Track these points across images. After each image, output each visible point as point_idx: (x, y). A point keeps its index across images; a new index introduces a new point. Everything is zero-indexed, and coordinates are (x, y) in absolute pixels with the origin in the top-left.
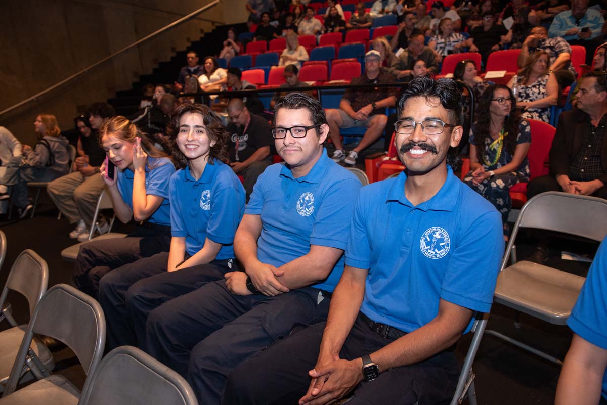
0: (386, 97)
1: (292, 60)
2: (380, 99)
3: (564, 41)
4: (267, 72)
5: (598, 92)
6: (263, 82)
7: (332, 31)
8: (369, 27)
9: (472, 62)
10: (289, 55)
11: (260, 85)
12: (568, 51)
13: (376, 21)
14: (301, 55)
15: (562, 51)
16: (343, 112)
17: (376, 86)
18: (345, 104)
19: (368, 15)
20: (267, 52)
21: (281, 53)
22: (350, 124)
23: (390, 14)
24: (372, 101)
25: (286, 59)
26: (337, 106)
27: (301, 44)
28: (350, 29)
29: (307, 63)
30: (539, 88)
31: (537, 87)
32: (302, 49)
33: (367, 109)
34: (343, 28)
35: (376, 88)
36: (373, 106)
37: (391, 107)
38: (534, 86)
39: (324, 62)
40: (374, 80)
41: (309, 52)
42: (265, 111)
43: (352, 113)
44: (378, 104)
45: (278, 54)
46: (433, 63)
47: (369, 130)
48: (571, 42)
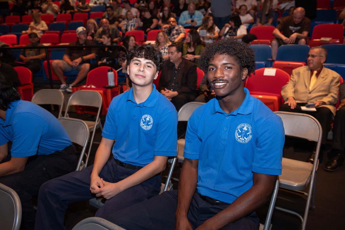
0: (90, 53)
1: (37, 30)
2: (86, 55)
3: (182, 28)
4: (19, 36)
5: (178, 53)
6: (15, 42)
7: (65, 13)
8: (89, 12)
9: (133, 36)
10: (35, 26)
11: (13, 45)
12: (184, 33)
13: (93, 9)
14: (43, 27)
15: (181, 33)
16: (65, 62)
17: (84, 47)
18: (66, 58)
19: (88, 5)
20: (20, 23)
21: (29, 24)
22: (69, 69)
23: (102, 4)
24: (81, 56)
25: (33, 28)
26: (61, 58)
27: (43, 20)
28: (76, 12)
29: (47, 32)
30: (164, 50)
31: (164, 49)
32: (43, 23)
33: (79, 60)
34: (72, 11)
35: (84, 49)
36: (82, 59)
37: (93, 59)
38: (162, 49)
39: (58, 32)
40: (83, 44)
41: (48, 25)
42: (15, 62)
43: (70, 63)
44: (85, 57)
45: (27, 25)
46: (118, 36)
47: (80, 72)
48: (185, 28)
